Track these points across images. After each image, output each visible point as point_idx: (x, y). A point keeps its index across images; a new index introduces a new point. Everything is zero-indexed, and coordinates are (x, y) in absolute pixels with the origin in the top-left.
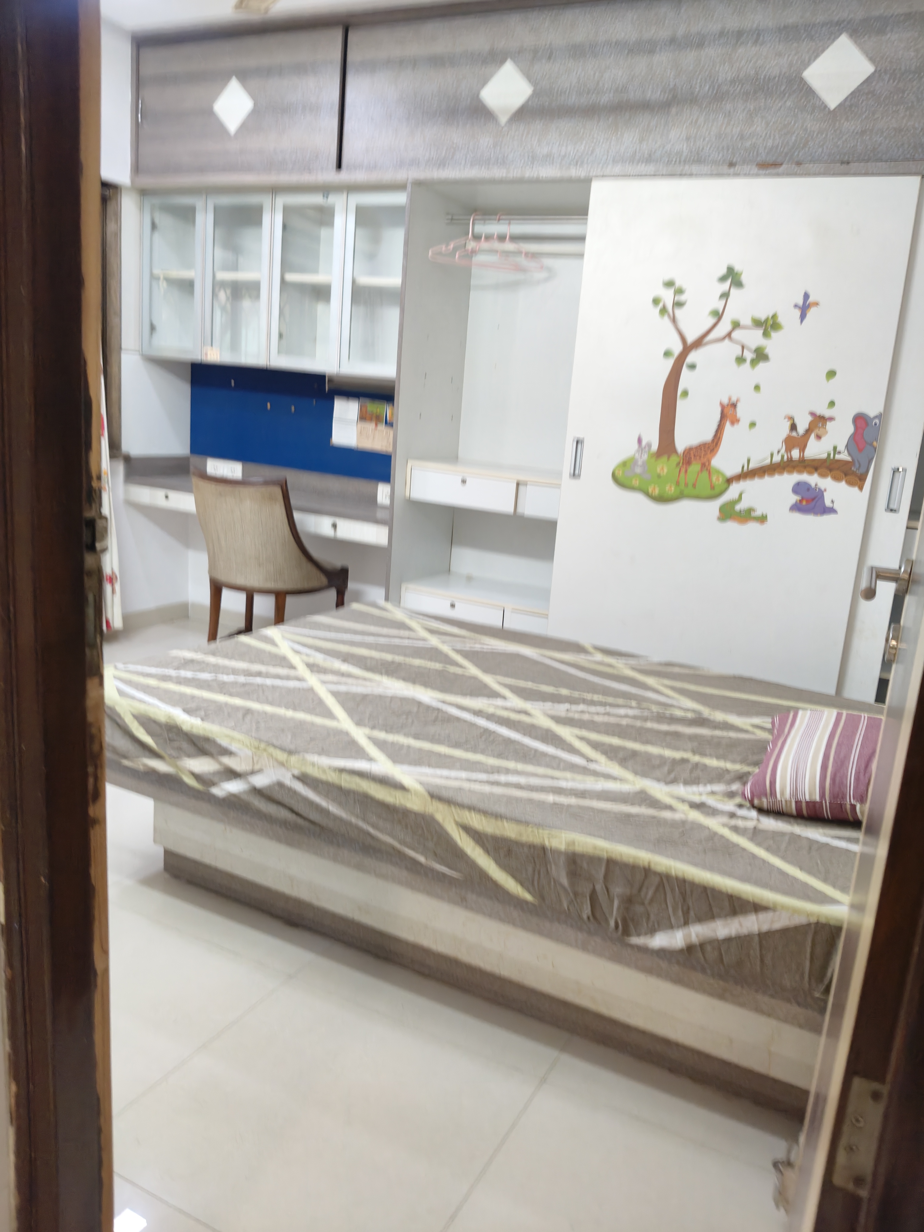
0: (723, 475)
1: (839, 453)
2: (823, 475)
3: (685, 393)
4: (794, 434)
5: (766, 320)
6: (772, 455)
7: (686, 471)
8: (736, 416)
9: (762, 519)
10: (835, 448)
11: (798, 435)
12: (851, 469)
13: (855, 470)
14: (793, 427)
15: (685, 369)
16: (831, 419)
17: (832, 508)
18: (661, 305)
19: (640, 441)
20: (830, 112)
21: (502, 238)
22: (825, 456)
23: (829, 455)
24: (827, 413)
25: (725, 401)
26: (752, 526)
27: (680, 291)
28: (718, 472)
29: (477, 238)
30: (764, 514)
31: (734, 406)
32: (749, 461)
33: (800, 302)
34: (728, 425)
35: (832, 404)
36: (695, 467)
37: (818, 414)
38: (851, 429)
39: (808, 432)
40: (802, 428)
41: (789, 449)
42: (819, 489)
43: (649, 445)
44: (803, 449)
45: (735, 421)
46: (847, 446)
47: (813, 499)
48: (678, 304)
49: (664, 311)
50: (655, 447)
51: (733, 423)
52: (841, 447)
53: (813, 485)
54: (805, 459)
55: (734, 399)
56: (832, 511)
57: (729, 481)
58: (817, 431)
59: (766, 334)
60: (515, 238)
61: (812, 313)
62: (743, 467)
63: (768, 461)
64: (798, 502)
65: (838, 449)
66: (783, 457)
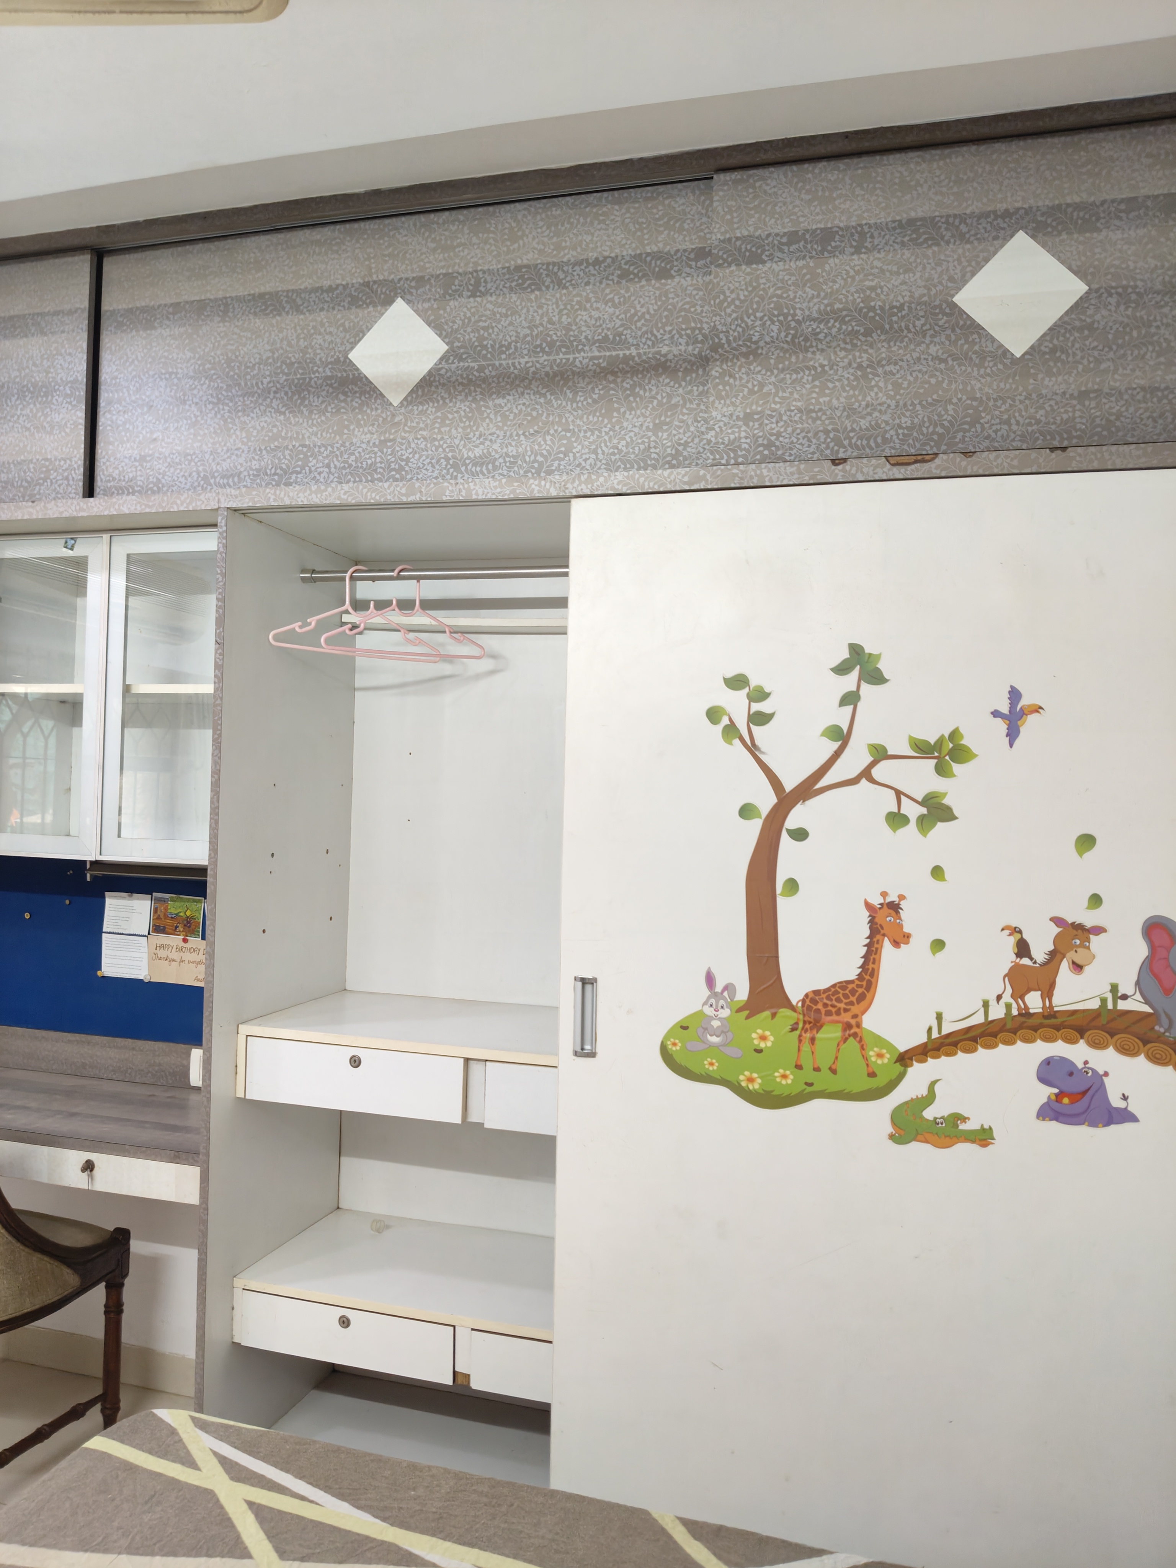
0: (890, 1047)
1: (1125, 997)
2: (1097, 1045)
3: (792, 886)
4: (1026, 961)
5: (940, 741)
6: (986, 1004)
7: (813, 1040)
8: (901, 926)
9: (983, 1137)
10: (1114, 988)
11: (1035, 963)
12: (1153, 1029)
13: (1162, 1030)
14: (1023, 949)
15: (785, 841)
16: (1098, 930)
17: (1126, 1109)
18: (725, 721)
19: (710, 980)
20: (1015, 361)
21: (406, 605)
22: (1095, 1004)
23: (1104, 1001)
24: (1089, 919)
25: (876, 900)
26: (963, 1149)
27: (760, 695)
28: (880, 1041)
29: (359, 605)
30: (986, 1127)
31: (894, 907)
32: (939, 1017)
33: (1005, 709)
34: (887, 947)
35: (1096, 900)
36: (830, 1033)
37: (1070, 921)
38: (1142, 951)
39: (1055, 956)
40: (1040, 951)
41: (1019, 994)
42: (1093, 1070)
43: (729, 988)
44: (1048, 992)
45: (901, 939)
46: (1138, 983)
47: (1084, 1093)
48: (760, 719)
49: (731, 731)
50: (743, 993)
51: (896, 944)
52: (1127, 986)
53: (1080, 1065)
54: (1056, 1009)
55: (893, 897)
56: (1125, 1116)
57: (905, 1059)
58: (1071, 955)
59: (942, 770)
60: (428, 605)
61: (1030, 726)
62: (930, 1030)
63: (979, 1019)
64: (1053, 1097)
65: (1122, 991)
66: (1008, 1007)
